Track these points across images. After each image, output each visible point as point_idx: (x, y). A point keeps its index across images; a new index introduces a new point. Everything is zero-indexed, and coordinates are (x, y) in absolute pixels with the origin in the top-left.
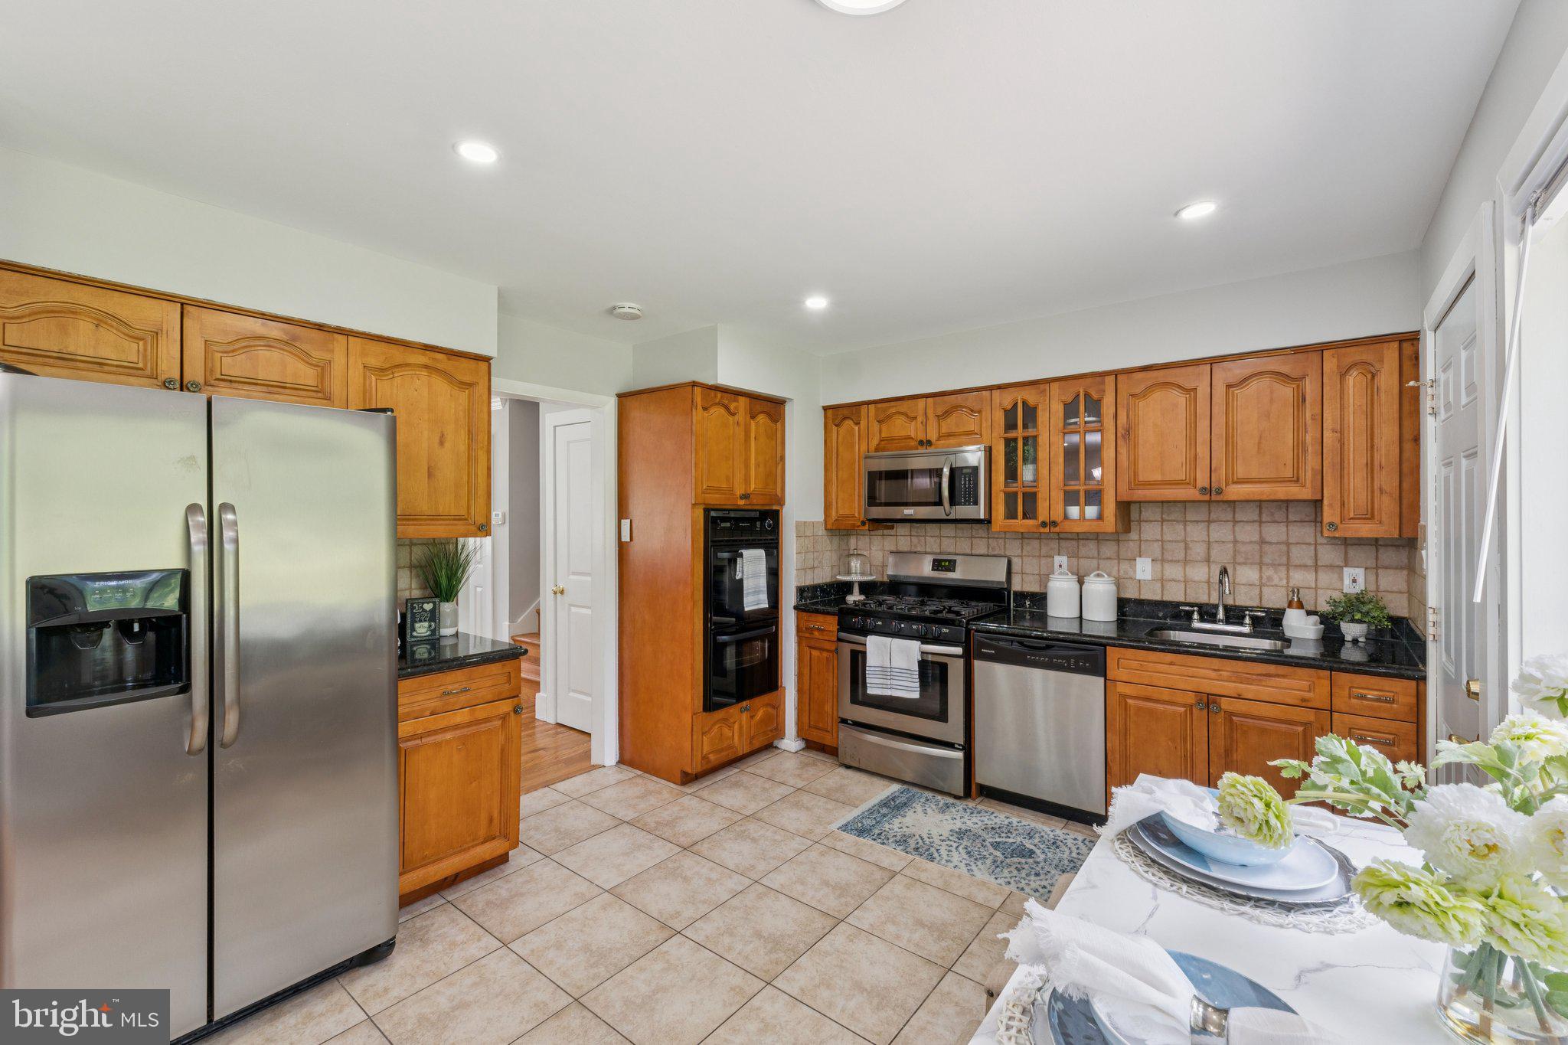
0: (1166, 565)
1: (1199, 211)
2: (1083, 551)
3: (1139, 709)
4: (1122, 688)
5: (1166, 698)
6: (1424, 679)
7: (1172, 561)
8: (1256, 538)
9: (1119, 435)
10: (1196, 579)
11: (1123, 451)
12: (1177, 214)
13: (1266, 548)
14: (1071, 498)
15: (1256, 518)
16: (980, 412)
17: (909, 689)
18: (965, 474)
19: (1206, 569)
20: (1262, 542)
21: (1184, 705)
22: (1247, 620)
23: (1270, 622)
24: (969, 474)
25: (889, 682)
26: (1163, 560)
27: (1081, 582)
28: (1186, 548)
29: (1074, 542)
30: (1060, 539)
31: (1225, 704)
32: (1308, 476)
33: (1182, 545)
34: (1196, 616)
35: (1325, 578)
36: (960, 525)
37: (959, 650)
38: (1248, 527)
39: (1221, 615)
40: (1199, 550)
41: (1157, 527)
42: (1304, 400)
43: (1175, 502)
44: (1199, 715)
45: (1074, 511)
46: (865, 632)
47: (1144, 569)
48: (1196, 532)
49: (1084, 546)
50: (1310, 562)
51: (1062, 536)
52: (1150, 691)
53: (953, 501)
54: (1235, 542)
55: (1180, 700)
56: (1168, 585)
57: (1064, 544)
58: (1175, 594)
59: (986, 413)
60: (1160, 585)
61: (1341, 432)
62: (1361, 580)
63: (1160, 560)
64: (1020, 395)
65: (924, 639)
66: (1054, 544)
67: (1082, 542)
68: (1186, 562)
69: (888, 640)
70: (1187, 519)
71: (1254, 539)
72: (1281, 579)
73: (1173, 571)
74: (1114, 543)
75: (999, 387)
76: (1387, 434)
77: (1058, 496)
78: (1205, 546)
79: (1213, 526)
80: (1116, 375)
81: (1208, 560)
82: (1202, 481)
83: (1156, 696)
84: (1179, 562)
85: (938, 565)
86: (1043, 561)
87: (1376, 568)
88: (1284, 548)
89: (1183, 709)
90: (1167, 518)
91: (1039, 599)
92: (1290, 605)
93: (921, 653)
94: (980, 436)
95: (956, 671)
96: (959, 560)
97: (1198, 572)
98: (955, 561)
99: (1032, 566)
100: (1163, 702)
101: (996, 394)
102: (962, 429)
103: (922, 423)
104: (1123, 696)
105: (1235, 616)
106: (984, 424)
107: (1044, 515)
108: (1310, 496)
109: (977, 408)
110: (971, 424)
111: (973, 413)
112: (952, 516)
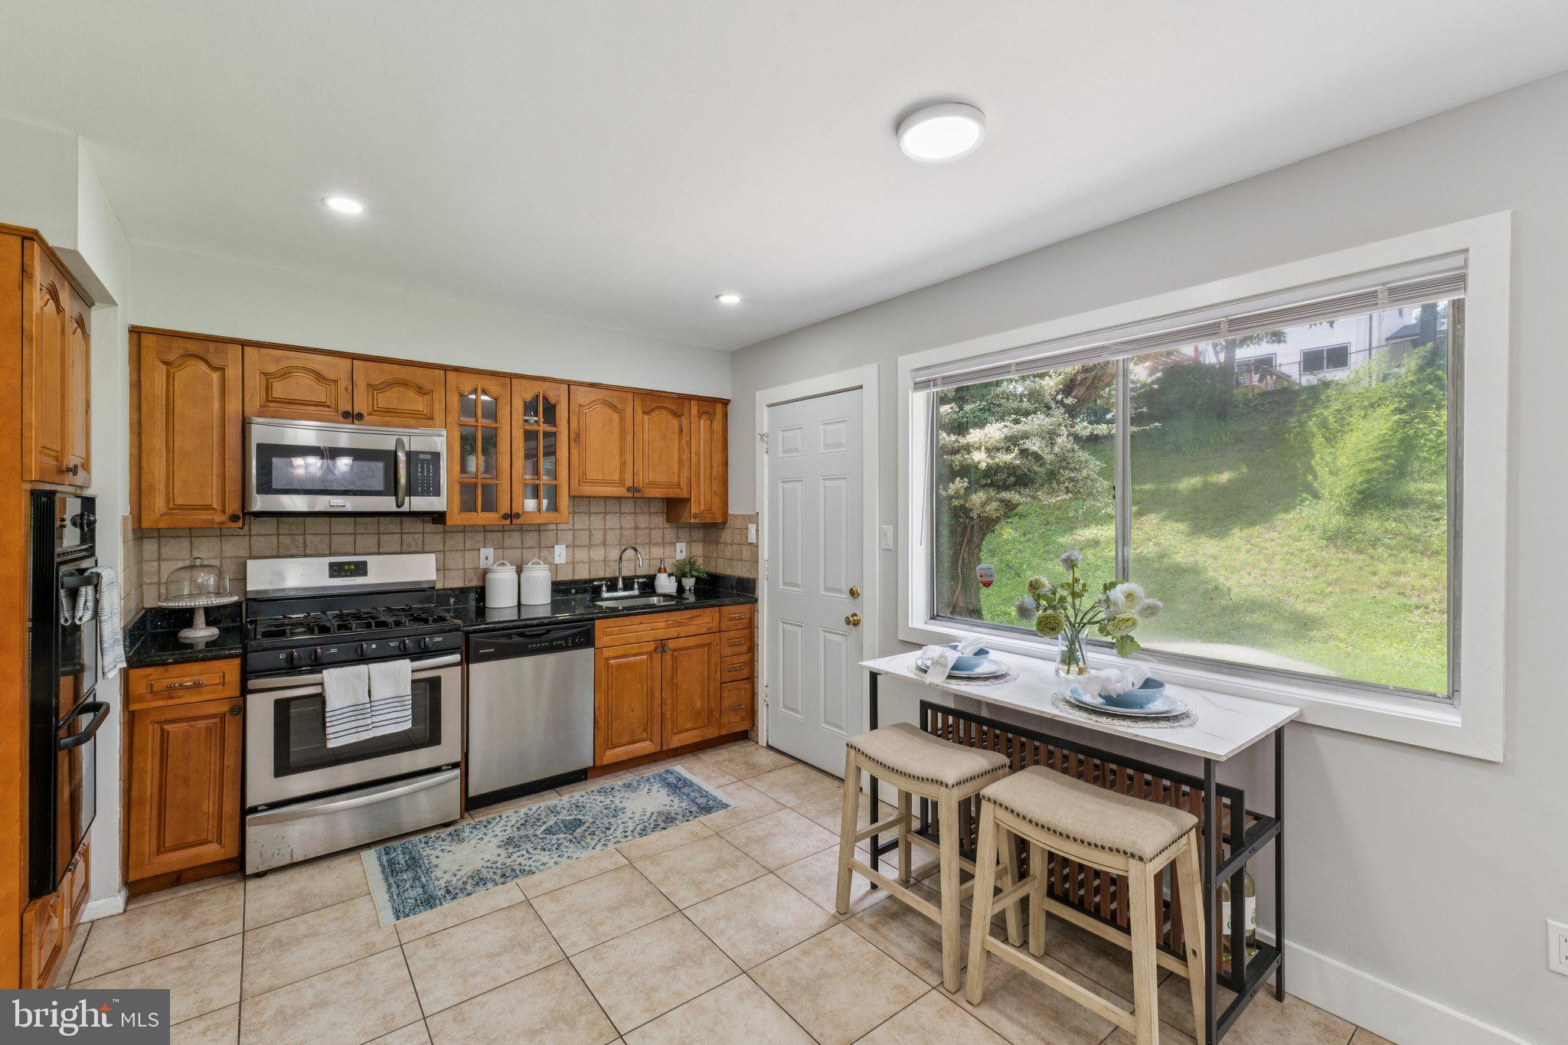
0: (577, 550)
1: (730, 299)
2: (508, 542)
3: (619, 666)
4: (607, 653)
5: (636, 651)
6: (756, 600)
7: (580, 546)
9: (571, 437)
10: (597, 559)
11: (574, 452)
12: (717, 297)
13: (639, 532)
14: (530, 492)
15: (633, 511)
16: (430, 392)
17: (400, 722)
18: (423, 461)
19: (603, 552)
20: (637, 528)
21: (646, 653)
22: (636, 586)
23: (649, 586)
24: (428, 461)
25: (369, 721)
26: (574, 546)
27: (519, 571)
28: (590, 535)
29: (500, 534)
30: (485, 531)
31: (671, 644)
32: (684, 482)
33: (587, 532)
34: (604, 588)
35: (668, 550)
37: (456, 658)
38: (629, 518)
39: (620, 584)
40: (598, 536)
42: (682, 431)
43: (583, 497)
44: (657, 656)
45: (531, 504)
46: (318, 665)
47: (560, 555)
48: (597, 522)
49: (509, 537)
50: (661, 541)
51: (487, 528)
52: (625, 649)
53: (410, 491)
54: (621, 528)
55: (645, 650)
56: (578, 566)
57: (488, 535)
58: (583, 574)
59: (439, 394)
60: (572, 567)
61: (698, 454)
62: (684, 551)
63: (572, 546)
64: (480, 384)
66: (480, 537)
67: (507, 533)
68: (590, 546)
69: (362, 668)
70: (592, 511)
71: (632, 526)
72: (646, 554)
73: (581, 555)
74: (535, 533)
75: (457, 369)
76: (717, 458)
77: (519, 489)
78: (602, 532)
79: (608, 517)
80: (569, 385)
81: (604, 544)
82: (629, 483)
83: (631, 651)
84: (584, 546)
85: (336, 570)
86: (468, 555)
87: (689, 543)
88: (647, 531)
89: (646, 656)
90: (578, 511)
92: (660, 571)
93: (413, 671)
94: (431, 418)
95: (451, 681)
96: (371, 560)
97: (598, 554)
98: (365, 563)
99: (455, 561)
100: (635, 655)
101: (451, 375)
102: (407, 407)
103: (346, 389)
104: (607, 659)
105: (628, 584)
106: (437, 406)
107: (505, 508)
108: (685, 495)
109: (427, 386)
110: (420, 404)
111: (421, 391)
112: (405, 508)
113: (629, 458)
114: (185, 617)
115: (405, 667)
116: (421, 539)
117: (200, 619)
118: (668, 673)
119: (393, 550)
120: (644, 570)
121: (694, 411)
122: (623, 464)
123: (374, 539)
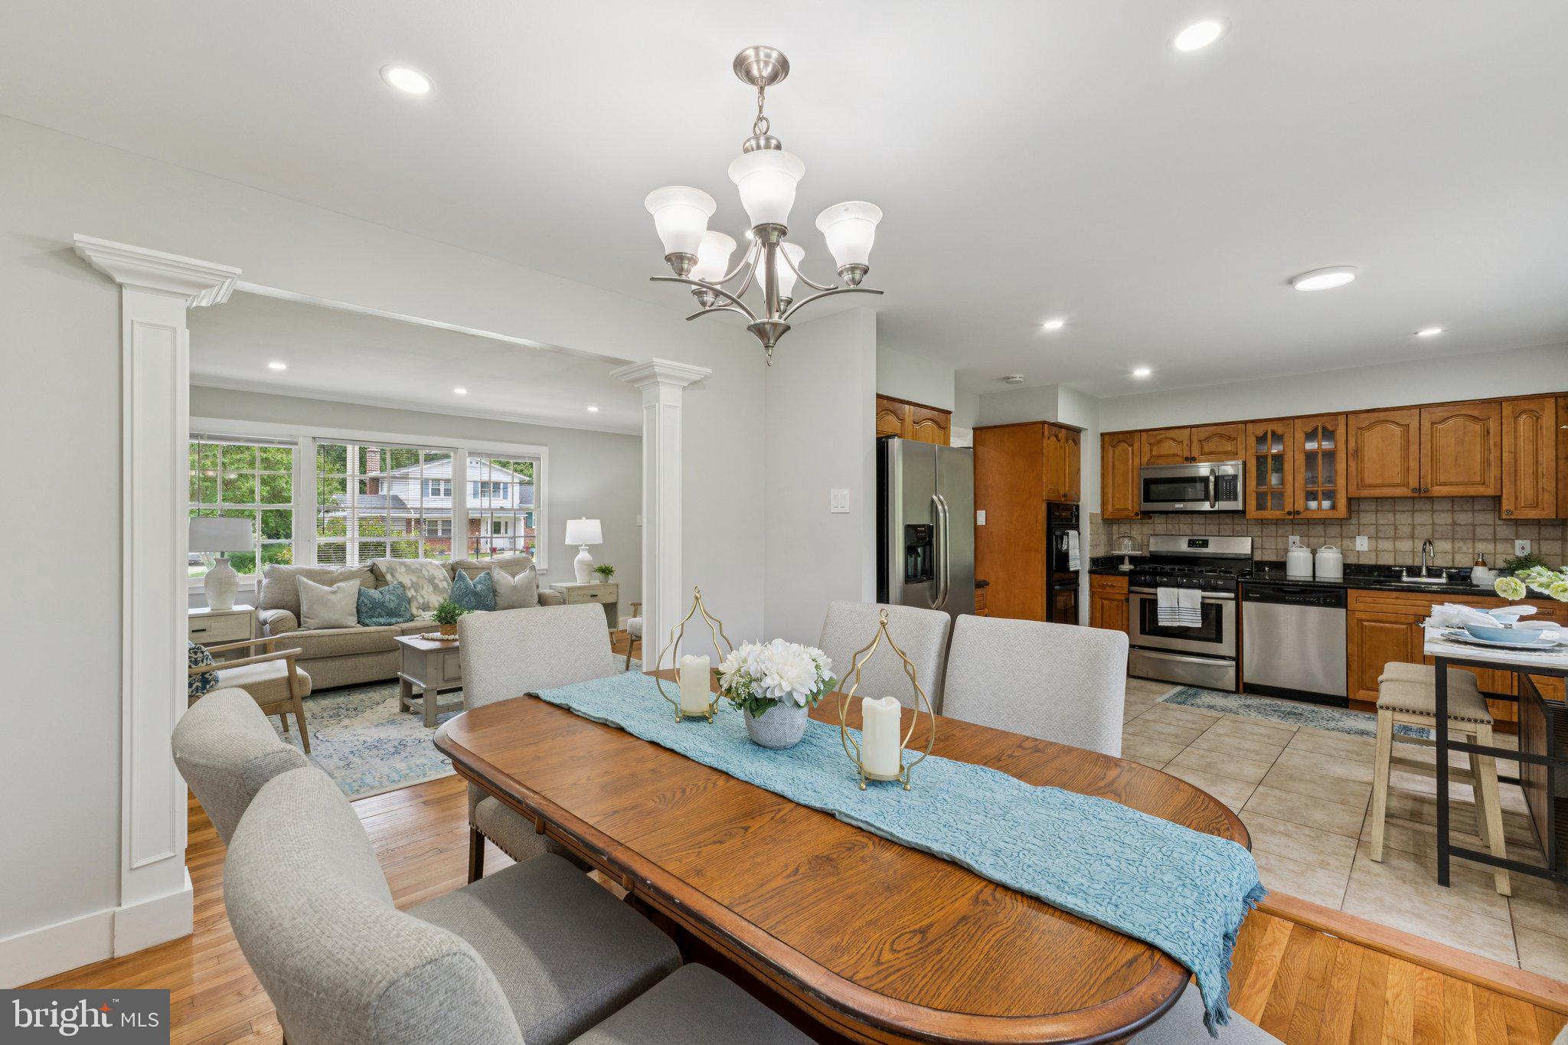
0: (1379, 541)
1: (1430, 333)
2: (1312, 532)
3: (1372, 627)
4: (1359, 615)
5: (1392, 619)
7: (1384, 538)
8: (1449, 521)
9: (1349, 454)
10: (1403, 549)
11: (1352, 464)
13: (1457, 528)
14: (1311, 495)
15: (1450, 508)
16: (1236, 439)
17: (1195, 621)
18: (1227, 480)
19: (1411, 543)
20: (1454, 524)
21: (1406, 624)
22: (1444, 575)
23: (1460, 576)
24: (1230, 481)
25: (1179, 618)
26: (1377, 538)
27: (1314, 553)
28: (1396, 529)
29: (1305, 527)
30: (1293, 524)
32: (1492, 480)
33: (1393, 527)
34: (1404, 574)
35: (1502, 546)
37: (1232, 595)
38: (1443, 515)
39: (1424, 572)
40: (1405, 530)
41: (1372, 516)
42: (1488, 433)
43: (1387, 498)
44: (1417, 629)
45: (1313, 504)
46: (1156, 585)
47: (1362, 544)
48: (1404, 519)
49: (1313, 529)
50: (1490, 537)
51: (1299, 521)
52: (1380, 616)
53: (1217, 498)
54: (1434, 524)
56: (1381, 555)
57: (1296, 527)
58: (1386, 560)
59: (1241, 438)
60: (1375, 554)
61: (1515, 452)
62: (1529, 548)
63: (1375, 537)
64: (1270, 427)
65: (1204, 589)
66: (1289, 528)
67: (1312, 526)
68: (1395, 538)
69: (1175, 590)
70: (1397, 509)
71: (1448, 523)
72: (1468, 549)
73: (1384, 545)
74: (1339, 526)
75: (1253, 422)
77: (1300, 495)
78: (1410, 527)
80: (1347, 415)
81: (1413, 537)
82: (1413, 482)
83: (1385, 619)
84: (1389, 538)
85: (1192, 543)
86: (1278, 539)
88: (1471, 528)
89: (1405, 626)
90: (1380, 509)
91: (1281, 566)
92: (1477, 564)
93: (1202, 597)
94: (1237, 454)
95: (1229, 609)
96: (1211, 540)
97: (1405, 545)
98: (1207, 541)
99: (1270, 543)
100: (1391, 623)
101: (1250, 426)
102: (1221, 449)
103: (1187, 445)
104: (1360, 621)
105: (1433, 572)
106: (1240, 447)
107: (1289, 507)
108: (1493, 491)
109: (1234, 435)
110: (1229, 447)
111: (1230, 439)
112: (1216, 508)
113: (1413, 464)
114: (1121, 559)
115: (1198, 594)
116: (1235, 529)
117: (1127, 561)
119: (1214, 534)
120: (1463, 561)
123: (1217, 527)
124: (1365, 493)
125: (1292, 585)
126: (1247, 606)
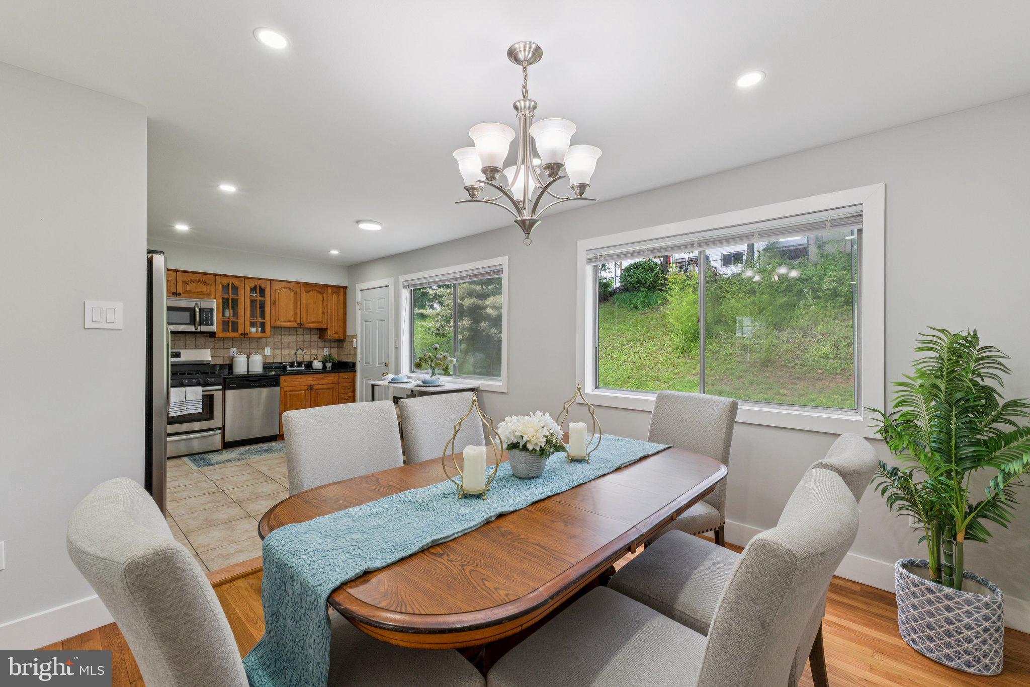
0: (275, 350)
1: (334, 252)
2: (243, 346)
3: (291, 395)
4: (286, 389)
5: (299, 389)
6: (356, 371)
7: (277, 348)
9: (272, 305)
10: (285, 354)
11: (273, 308)
12: (329, 251)
13: (305, 343)
14: (253, 324)
16: (209, 284)
17: (197, 408)
18: (206, 311)
19: (288, 351)
20: (304, 341)
22: (303, 366)
23: (309, 365)
24: (208, 312)
25: (185, 408)
26: (274, 348)
27: (248, 357)
28: (282, 343)
29: (239, 342)
30: (233, 340)
31: (315, 387)
32: (325, 321)
33: (281, 342)
34: (288, 366)
35: (320, 351)
36: (177, 335)
37: (220, 387)
38: (300, 336)
39: (296, 365)
40: (286, 344)
41: (280, 336)
42: (324, 299)
43: (278, 327)
44: (308, 392)
45: (253, 330)
47: (268, 351)
48: (285, 338)
49: (243, 343)
50: (316, 347)
52: (294, 388)
53: (200, 324)
54: (297, 341)
55: (303, 389)
56: (276, 357)
57: (234, 343)
58: (278, 360)
59: (213, 285)
60: (273, 357)
61: (332, 310)
62: (328, 351)
63: (273, 348)
64: (231, 281)
65: (203, 386)
66: (230, 343)
67: (243, 341)
68: (282, 348)
69: (183, 389)
70: (283, 333)
73: (278, 352)
74: (256, 342)
75: (221, 275)
76: (341, 311)
77: (248, 323)
78: (287, 342)
79: (290, 336)
80: (270, 281)
81: (289, 347)
82: (298, 321)
83: (296, 389)
84: (279, 348)
86: (225, 350)
87: (330, 348)
88: (309, 342)
89: (303, 391)
90: (276, 333)
91: (230, 367)
92: (315, 359)
93: (203, 391)
94: (210, 295)
95: (218, 396)
96: (182, 352)
97: (286, 352)
98: (180, 353)
99: (219, 353)
100: (298, 391)
101: (218, 278)
102: (199, 290)
103: (174, 283)
104: (286, 392)
105: (299, 364)
106: (212, 290)
107: (241, 331)
108: (325, 326)
109: (208, 282)
110: (205, 289)
111: (205, 284)
112: (199, 330)
113: (298, 311)
115: (199, 389)
116: (204, 344)
118: (314, 399)
119: (192, 348)
120: (307, 358)
121: (330, 291)
122: (296, 314)
123: (183, 343)
124: (278, 324)
125: (254, 377)
126: (229, 393)
